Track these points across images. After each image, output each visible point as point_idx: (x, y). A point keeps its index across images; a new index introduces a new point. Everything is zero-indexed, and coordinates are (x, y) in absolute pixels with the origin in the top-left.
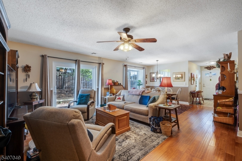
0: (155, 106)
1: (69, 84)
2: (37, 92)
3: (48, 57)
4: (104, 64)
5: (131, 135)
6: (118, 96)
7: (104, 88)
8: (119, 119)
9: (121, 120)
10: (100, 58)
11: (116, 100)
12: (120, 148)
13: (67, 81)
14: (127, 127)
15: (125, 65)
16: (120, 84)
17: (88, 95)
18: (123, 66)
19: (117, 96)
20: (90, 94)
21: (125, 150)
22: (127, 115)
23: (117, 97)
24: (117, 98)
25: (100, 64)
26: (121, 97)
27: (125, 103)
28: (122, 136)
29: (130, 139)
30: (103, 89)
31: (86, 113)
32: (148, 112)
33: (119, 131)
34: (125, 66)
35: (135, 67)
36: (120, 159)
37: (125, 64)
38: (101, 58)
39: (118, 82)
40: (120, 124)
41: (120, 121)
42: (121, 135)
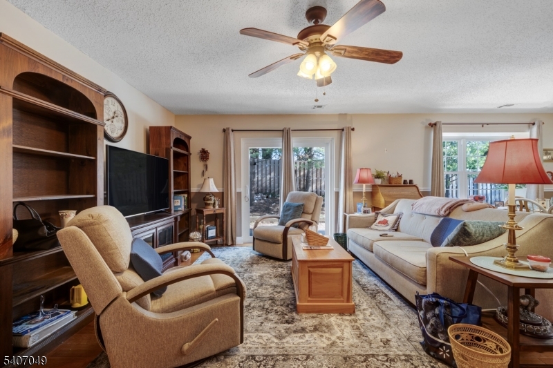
0: (450, 258)
1: (319, 187)
2: (214, 194)
3: (233, 131)
4: (353, 129)
5: (336, 327)
6: (383, 215)
7: (354, 192)
8: (311, 270)
9: (316, 274)
10: (343, 116)
11: (373, 226)
12: (273, 342)
13: (315, 178)
14: (343, 301)
15: (430, 124)
16: (411, 182)
17: (298, 206)
18: (426, 127)
19: (379, 215)
20: (303, 205)
21: (275, 353)
22: (342, 267)
23: (380, 218)
24: (377, 221)
25: (343, 130)
26: (391, 219)
27: (381, 236)
28: (313, 317)
29: (321, 334)
30: (350, 194)
31: (282, 245)
32: (425, 276)
33: (309, 301)
34: (433, 125)
35: (483, 125)
36: (241, 364)
37: (433, 121)
38: (346, 114)
39: (400, 176)
40: (314, 285)
41: (313, 277)
42: (315, 315)
